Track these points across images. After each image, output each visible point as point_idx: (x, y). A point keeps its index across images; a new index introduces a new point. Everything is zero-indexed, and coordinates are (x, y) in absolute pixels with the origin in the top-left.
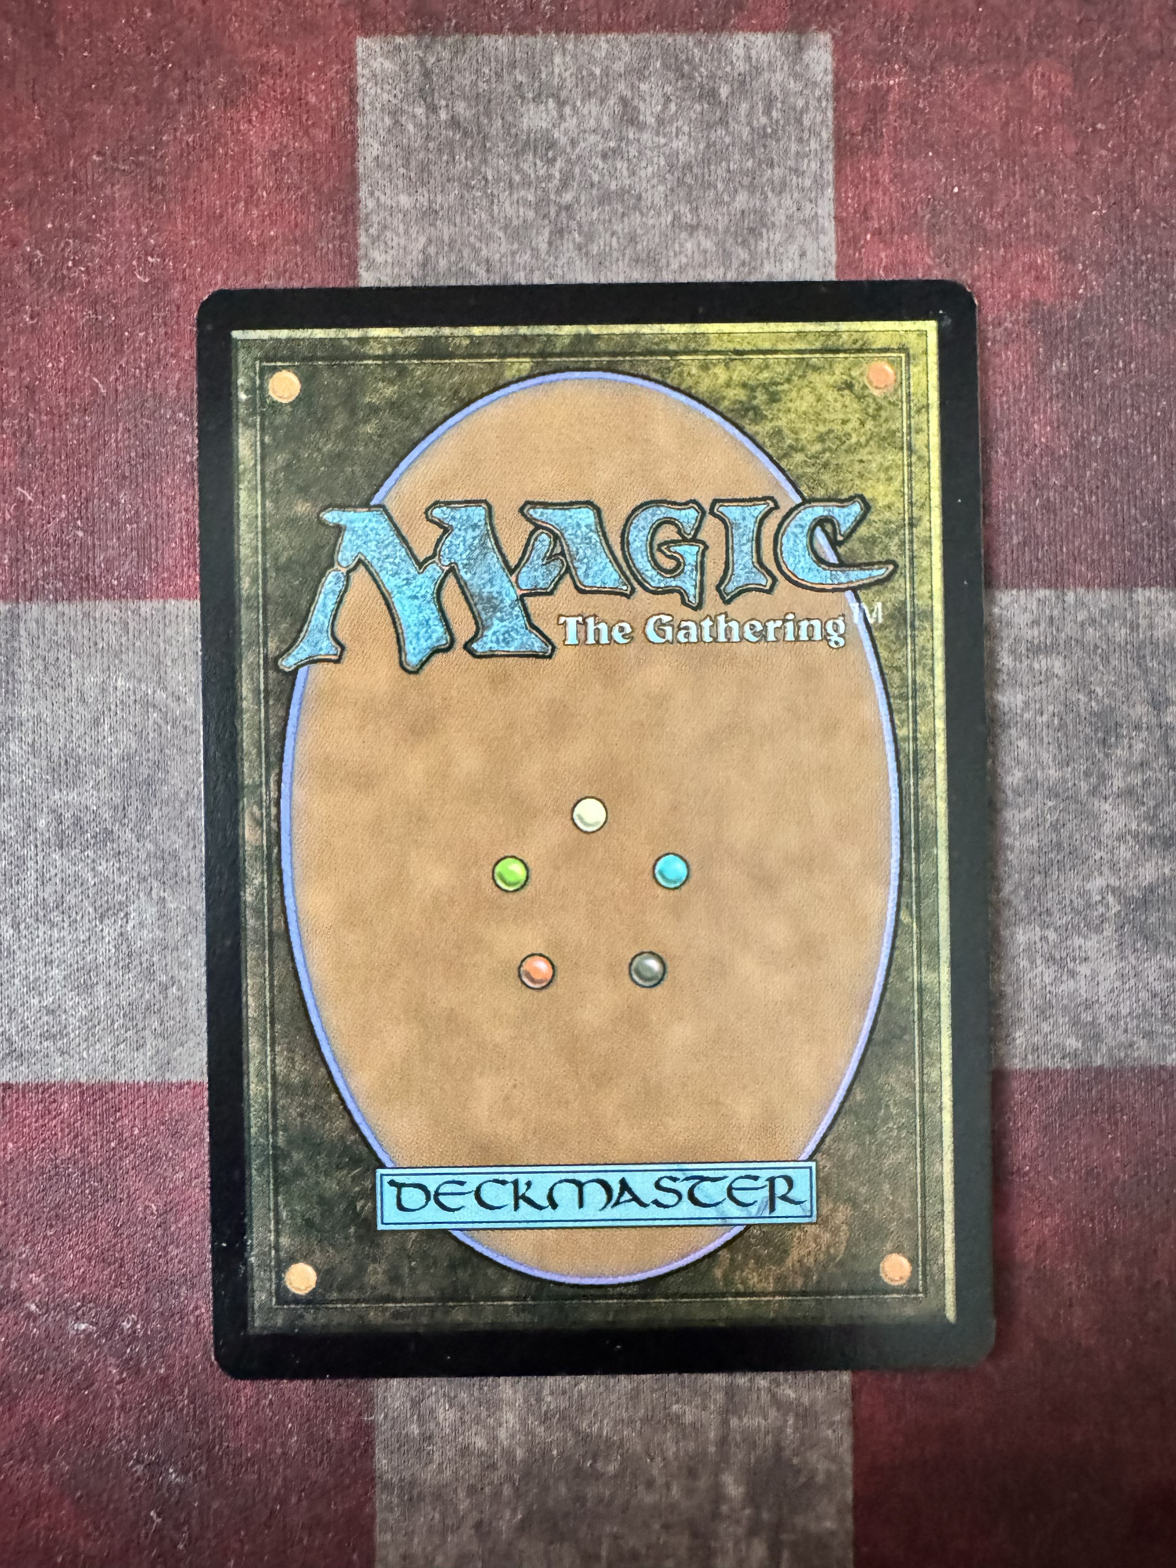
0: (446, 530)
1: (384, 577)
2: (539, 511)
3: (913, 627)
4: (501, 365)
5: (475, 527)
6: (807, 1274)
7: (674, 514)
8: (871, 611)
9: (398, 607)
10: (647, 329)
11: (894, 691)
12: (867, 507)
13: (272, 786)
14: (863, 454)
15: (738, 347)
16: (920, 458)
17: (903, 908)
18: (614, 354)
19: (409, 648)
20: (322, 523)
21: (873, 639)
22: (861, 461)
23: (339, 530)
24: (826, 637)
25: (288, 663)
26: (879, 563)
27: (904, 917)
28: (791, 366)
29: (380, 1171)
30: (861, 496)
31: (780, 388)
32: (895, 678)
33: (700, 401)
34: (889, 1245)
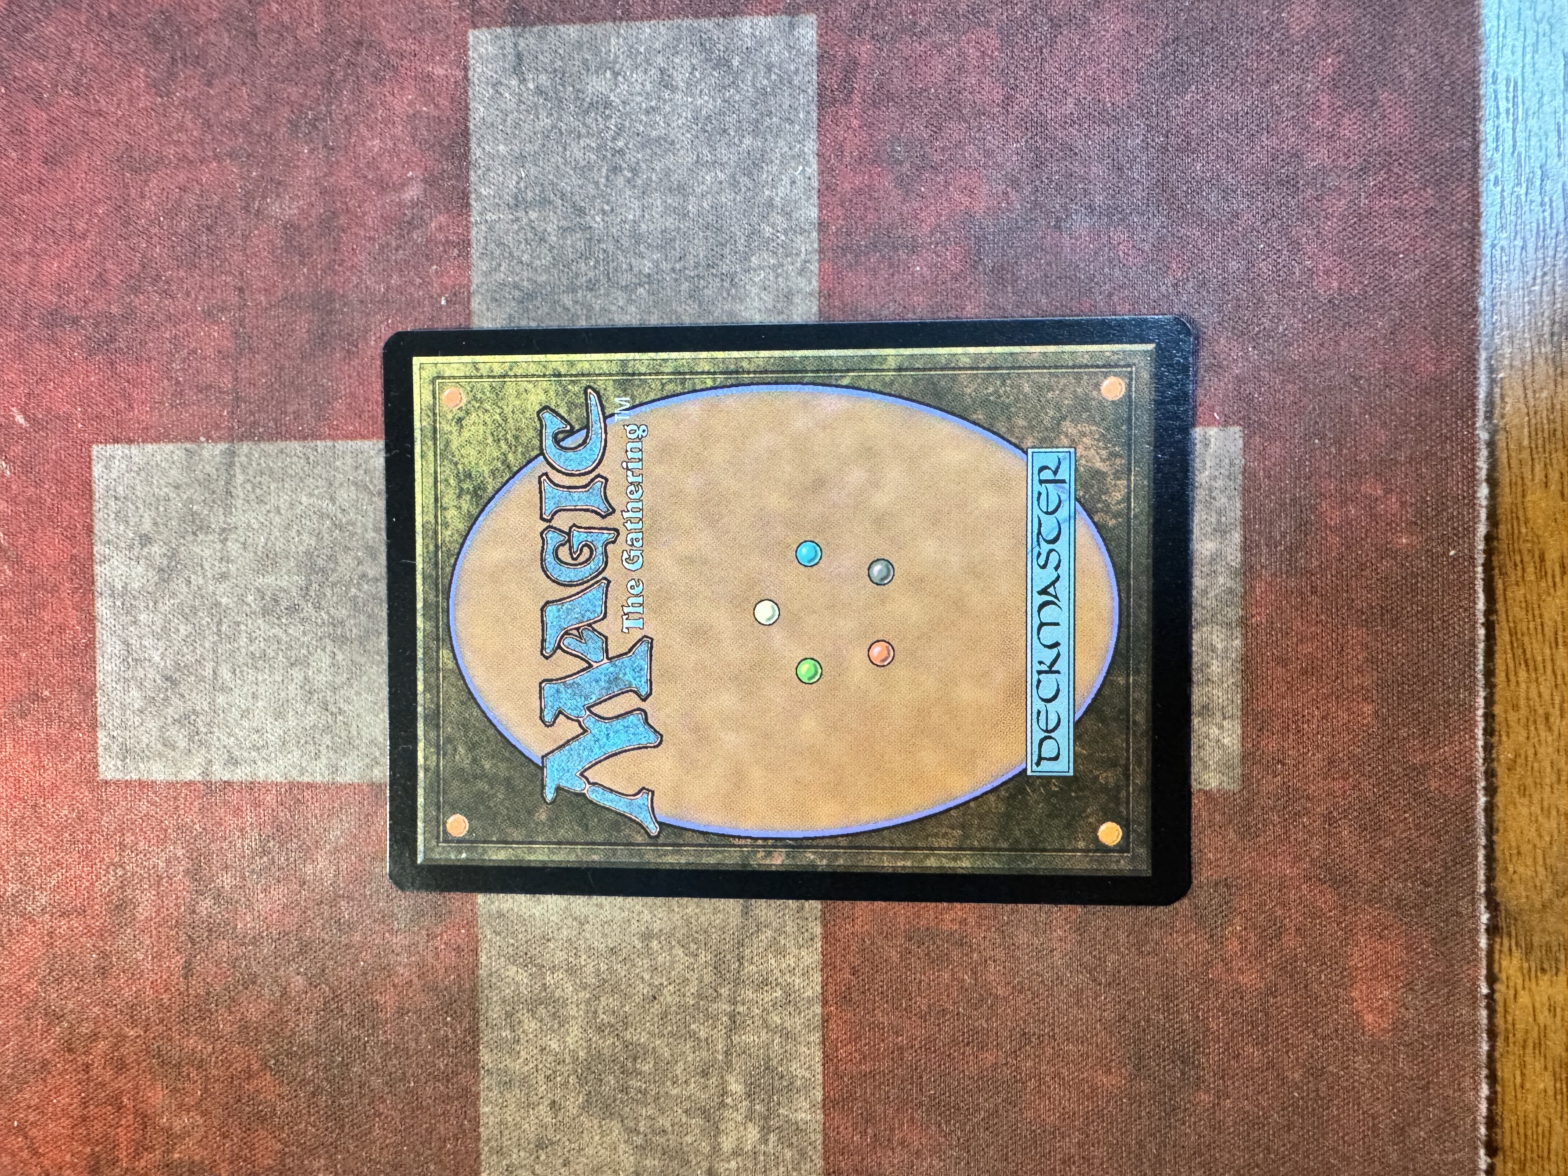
0: (560, 712)
1: (593, 759)
2: (547, 645)
3: (633, 374)
4: (444, 671)
5: (558, 691)
6: (1113, 455)
7: (550, 548)
8: (621, 405)
9: (614, 749)
10: (419, 566)
11: (679, 389)
12: (546, 408)
13: (743, 842)
14: (508, 410)
15: (433, 500)
16: (512, 369)
17: (839, 382)
18: (437, 590)
19: (644, 742)
20: (554, 801)
21: (641, 404)
22: (513, 412)
23: (558, 789)
24: (640, 439)
25: (654, 830)
26: (586, 399)
27: (845, 382)
28: (446, 462)
29: (1029, 773)
30: (538, 413)
31: (461, 470)
32: (670, 387)
33: (470, 528)
34: (1095, 393)
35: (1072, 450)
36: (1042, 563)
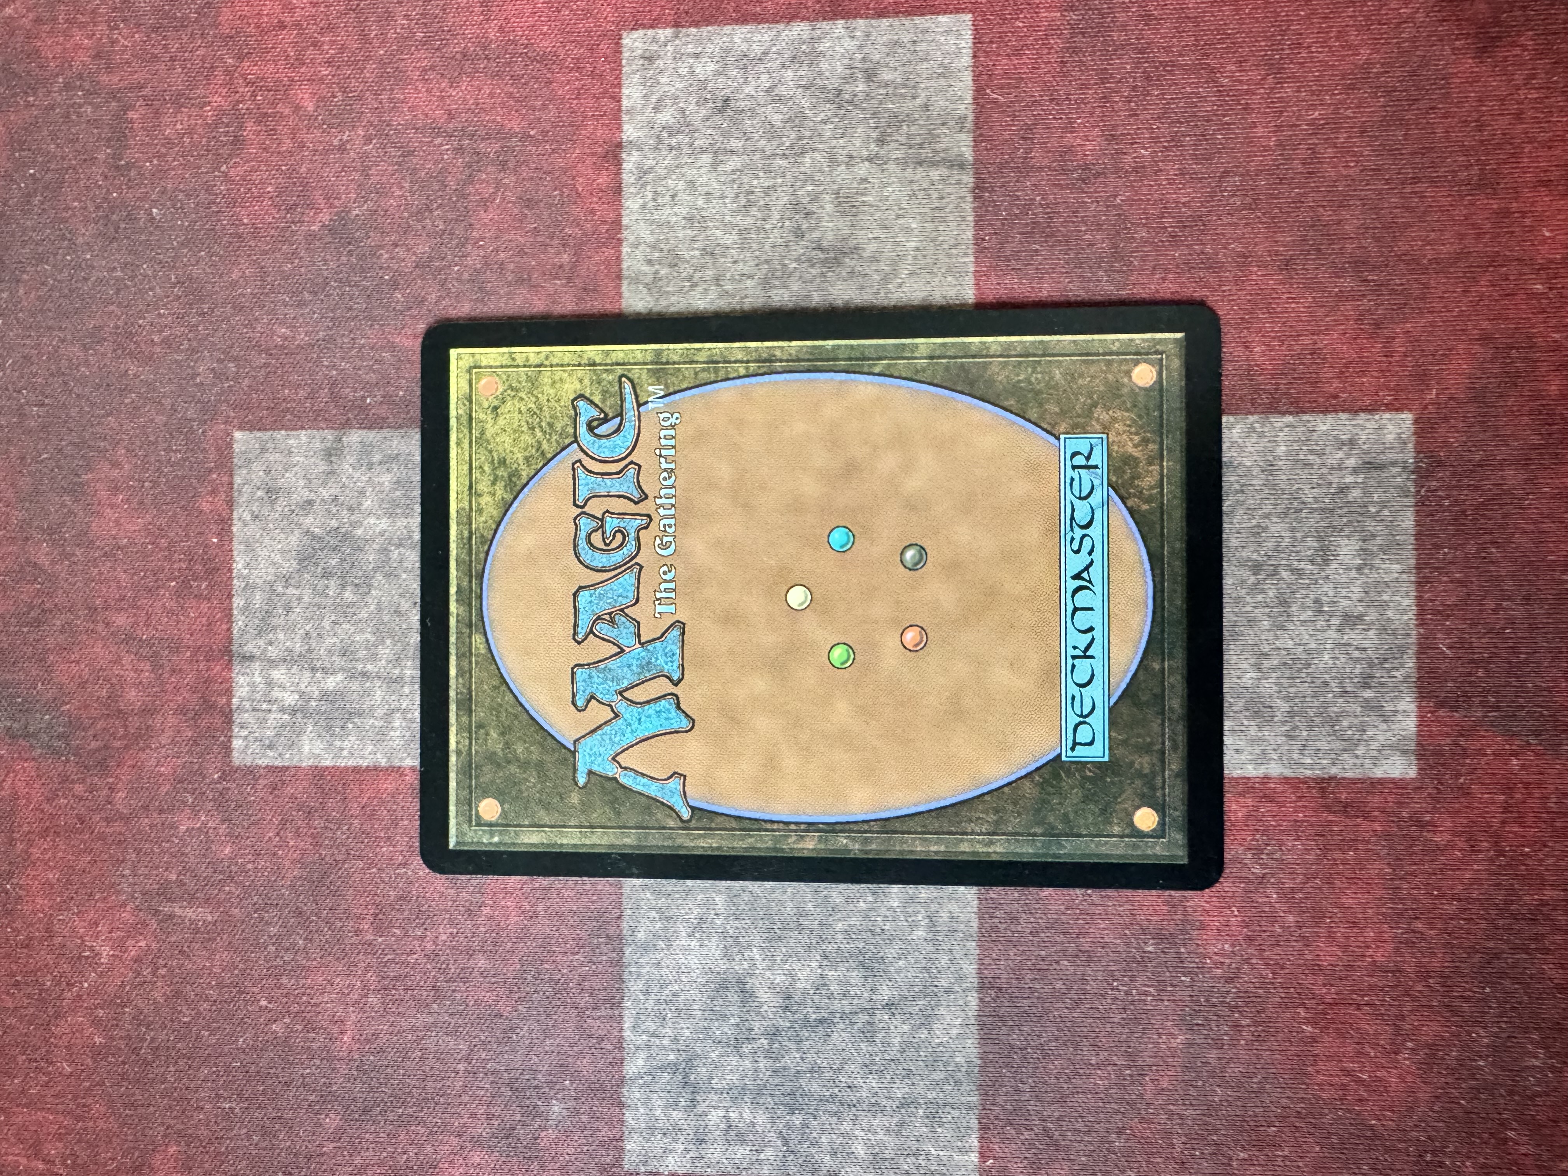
0: (592, 697)
1: (624, 743)
2: (579, 630)
3: (668, 363)
4: (477, 655)
5: (590, 677)
6: (1145, 441)
7: (583, 535)
8: (655, 394)
9: (647, 734)
10: (453, 552)
11: (713, 377)
12: (581, 396)
13: (775, 826)
14: (543, 399)
15: (467, 487)
16: (547, 358)
17: (872, 370)
18: (471, 576)
19: (675, 727)
20: (586, 785)
21: (675, 392)
22: (548, 400)
23: (591, 773)
24: (673, 427)
25: (686, 814)
26: (620, 388)
27: (877, 370)
28: (481, 450)
29: (1064, 758)
30: (573, 401)
31: (496, 458)
32: (704, 376)
33: (505, 515)
34: (1126, 380)
35: (1104, 436)
36: (1075, 547)
